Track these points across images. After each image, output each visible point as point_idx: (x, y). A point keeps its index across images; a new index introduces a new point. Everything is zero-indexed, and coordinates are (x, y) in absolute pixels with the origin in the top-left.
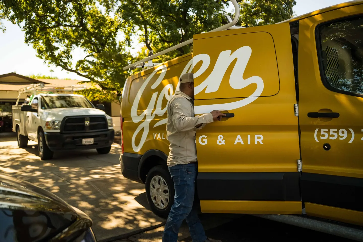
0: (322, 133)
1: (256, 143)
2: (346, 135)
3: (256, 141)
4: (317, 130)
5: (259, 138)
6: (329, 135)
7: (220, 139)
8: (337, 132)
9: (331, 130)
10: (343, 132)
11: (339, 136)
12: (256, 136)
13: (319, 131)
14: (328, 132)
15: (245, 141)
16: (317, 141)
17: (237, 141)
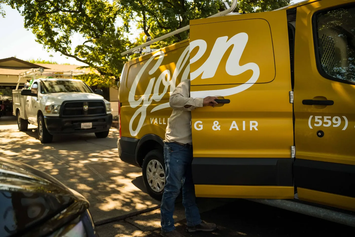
0: (316, 120)
1: (251, 130)
2: (339, 122)
3: (251, 126)
4: (311, 117)
5: (254, 124)
6: (323, 123)
8: (331, 120)
9: (325, 118)
10: (337, 120)
11: (333, 124)
12: (251, 122)
13: (313, 118)
14: (322, 119)
15: (240, 127)
16: (311, 127)
17: (232, 127)
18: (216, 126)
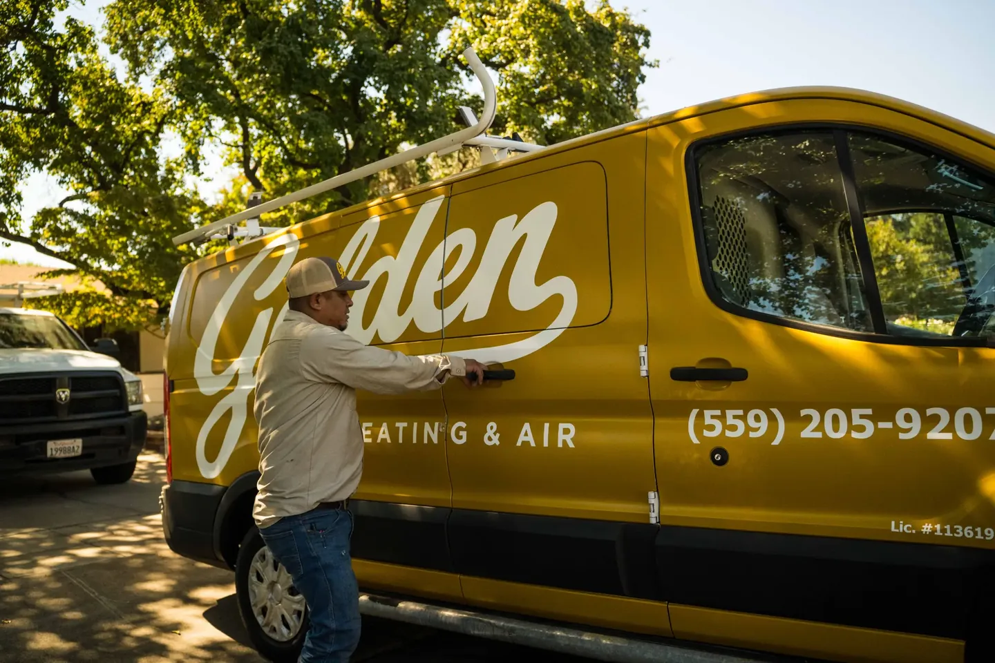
0: (708, 421)
1: (560, 445)
2: (764, 424)
3: (561, 437)
4: (695, 412)
5: (566, 431)
6: (725, 427)
7: (490, 433)
8: (743, 418)
9: (730, 413)
10: (757, 418)
11: (748, 429)
12: (562, 426)
13: (700, 416)
14: (722, 418)
15: (539, 438)
16: (695, 441)
17: (522, 438)
18: (492, 434)
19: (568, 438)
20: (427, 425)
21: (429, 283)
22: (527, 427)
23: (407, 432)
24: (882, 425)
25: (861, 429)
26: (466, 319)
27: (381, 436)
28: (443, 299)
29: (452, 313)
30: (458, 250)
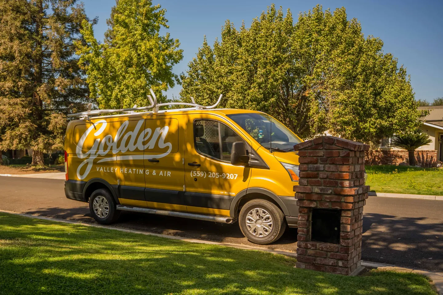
0: (194, 173)
1: (168, 176)
2: (203, 174)
3: (168, 174)
5: (169, 173)
7: (154, 172)
8: (200, 173)
9: (198, 172)
10: (202, 173)
11: (200, 175)
12: (168, 172)
13: (193, 172)
14: (197, 173)
15: (164, 174)
16: (192, 176)
17: (160, 174)
18: (154, 173)
19: (169, 174)
20: (140, 170)
21: (141, 139)
22: (161, 172)
23: (136, 171)
24: (220, 176)
25: (217, 176)
26: (149, 148)
27: (129, 172)
28: (144, 143)
29: (146, 147)
30: (148, 133)
